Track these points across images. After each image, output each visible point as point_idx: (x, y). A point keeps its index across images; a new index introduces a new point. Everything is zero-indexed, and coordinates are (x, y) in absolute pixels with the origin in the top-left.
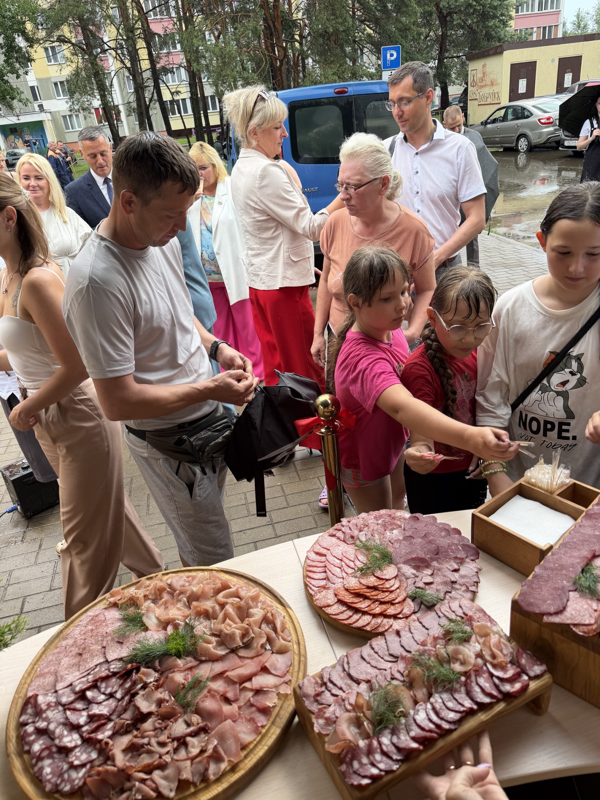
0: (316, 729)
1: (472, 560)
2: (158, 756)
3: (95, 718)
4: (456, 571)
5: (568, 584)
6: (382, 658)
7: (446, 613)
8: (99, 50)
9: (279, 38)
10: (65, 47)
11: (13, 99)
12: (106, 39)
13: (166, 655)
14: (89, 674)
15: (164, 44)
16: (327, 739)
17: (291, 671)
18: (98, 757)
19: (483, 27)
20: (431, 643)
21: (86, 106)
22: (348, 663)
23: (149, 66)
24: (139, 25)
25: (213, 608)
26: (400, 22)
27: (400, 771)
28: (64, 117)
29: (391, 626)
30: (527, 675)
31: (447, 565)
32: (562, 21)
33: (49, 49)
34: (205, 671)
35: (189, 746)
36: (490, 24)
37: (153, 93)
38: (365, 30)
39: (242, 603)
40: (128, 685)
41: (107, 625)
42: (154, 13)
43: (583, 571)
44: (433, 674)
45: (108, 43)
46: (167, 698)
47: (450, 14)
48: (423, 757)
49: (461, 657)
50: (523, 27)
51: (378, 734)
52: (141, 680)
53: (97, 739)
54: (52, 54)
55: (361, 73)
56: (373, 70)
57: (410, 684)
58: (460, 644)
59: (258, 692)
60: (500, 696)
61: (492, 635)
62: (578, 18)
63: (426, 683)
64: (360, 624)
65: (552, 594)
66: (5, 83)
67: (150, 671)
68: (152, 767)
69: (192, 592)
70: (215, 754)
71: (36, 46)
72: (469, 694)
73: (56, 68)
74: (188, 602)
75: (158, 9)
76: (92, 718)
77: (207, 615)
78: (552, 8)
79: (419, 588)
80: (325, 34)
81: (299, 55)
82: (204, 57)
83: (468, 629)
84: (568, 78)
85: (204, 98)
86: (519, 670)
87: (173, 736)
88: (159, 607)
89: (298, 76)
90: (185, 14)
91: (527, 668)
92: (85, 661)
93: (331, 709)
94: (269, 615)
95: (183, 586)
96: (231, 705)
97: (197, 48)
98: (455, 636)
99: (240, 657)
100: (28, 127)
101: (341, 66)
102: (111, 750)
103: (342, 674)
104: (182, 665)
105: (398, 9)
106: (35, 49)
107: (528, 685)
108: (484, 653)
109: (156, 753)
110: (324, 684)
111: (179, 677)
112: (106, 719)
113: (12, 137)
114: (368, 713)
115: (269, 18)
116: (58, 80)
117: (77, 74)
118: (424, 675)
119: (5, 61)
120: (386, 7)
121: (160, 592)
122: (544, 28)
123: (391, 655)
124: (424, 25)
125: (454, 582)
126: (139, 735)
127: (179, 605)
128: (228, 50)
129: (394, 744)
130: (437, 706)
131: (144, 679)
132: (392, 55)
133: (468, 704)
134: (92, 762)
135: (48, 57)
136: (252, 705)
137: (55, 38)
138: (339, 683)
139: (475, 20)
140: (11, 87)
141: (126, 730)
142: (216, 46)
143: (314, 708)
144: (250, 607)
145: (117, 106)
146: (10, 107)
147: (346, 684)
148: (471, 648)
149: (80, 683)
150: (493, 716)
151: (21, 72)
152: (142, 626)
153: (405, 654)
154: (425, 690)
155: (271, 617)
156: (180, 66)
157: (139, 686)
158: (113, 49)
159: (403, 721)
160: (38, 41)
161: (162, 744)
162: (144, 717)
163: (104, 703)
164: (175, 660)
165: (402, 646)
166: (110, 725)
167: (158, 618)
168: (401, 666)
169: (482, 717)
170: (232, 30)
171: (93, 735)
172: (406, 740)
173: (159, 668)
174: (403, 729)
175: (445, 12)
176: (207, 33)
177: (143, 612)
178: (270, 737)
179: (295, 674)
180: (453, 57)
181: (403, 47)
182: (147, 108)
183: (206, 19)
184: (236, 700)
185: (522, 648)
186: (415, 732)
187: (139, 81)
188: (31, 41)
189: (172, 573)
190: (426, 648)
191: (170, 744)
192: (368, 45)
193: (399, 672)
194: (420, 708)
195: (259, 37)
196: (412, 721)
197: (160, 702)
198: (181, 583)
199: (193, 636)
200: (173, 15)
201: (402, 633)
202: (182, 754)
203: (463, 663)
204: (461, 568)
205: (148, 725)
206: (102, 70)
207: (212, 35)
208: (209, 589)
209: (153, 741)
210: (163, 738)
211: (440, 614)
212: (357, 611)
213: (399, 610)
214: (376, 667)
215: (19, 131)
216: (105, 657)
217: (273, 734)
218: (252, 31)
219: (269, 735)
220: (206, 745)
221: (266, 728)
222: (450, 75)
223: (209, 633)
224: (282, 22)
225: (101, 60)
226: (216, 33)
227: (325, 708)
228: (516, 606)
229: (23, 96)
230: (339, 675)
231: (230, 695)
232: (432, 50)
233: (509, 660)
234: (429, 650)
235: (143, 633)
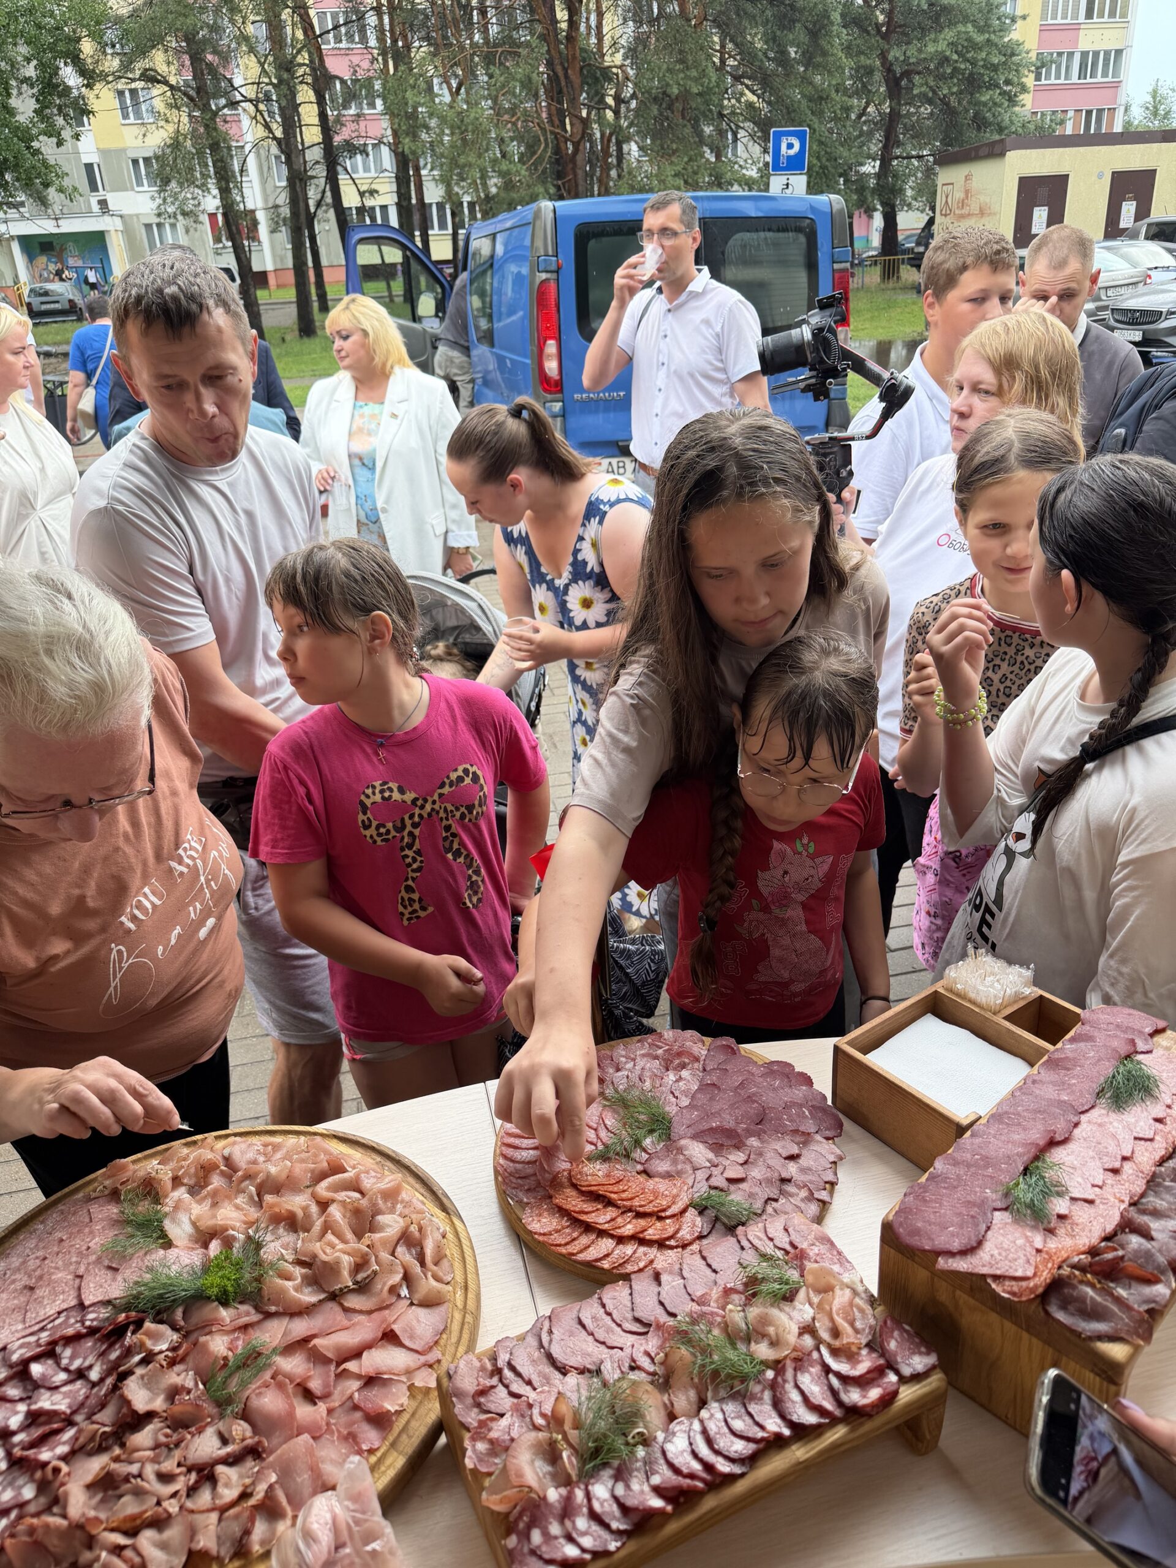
0: (469, 1463)
1: (828, 1139)
2: (155, 1500)
3: (42, 1419)
4: (792, 1158)
5: (994, 1196)
6: (619, 1325)
7: (756, 1242)
8: (223, 101)
9: (574, 101)
10: (158, 90)
11: (46, 185)
12: (238, 81)
13: (198, 1298)
14: (42, 1329)
15: (350, 96)
16: (487, 1482)
17: (442, 1342)
18: (36, 1497)
19: (969, 103)
20: (717, 1301)
21: (189, 207)
22: (550, 1332)
23: (319, 138)
24: (304, 58)
25: (305, 1209)
26: (811, 83)
27: (622, 1553)
28: (148, 226)
29: (652, 1262)
30: (897, 1372)
31: (778, 1146)
32: (1123, 102)
33: (127, 94)
34: (273, 1333)
35: (220, 1484)
36: (983, 99)
37: (324, 192)
38: (742, 94)
39: (364, 1202)
40: (114, 1355)
41: (91, 1232)
42: (335, 37)
43: (1026, 1171)
44: (712, 1363)
45: (242, 90)
46: (190, 1384)
47: (907, 74)
48: (672, 1527)
49: (771, 1330)
50: (1048, 109)
51: (587, 1476)
52: (142, 1344)
53: (37, 1461)
54: (130, 103)
55: (729, 175)
56: (753, 173)
57: (664, 1382)
58: (772, 1305)
59: (371, 1381)
60: (838, 1413)
61: (838, 1291)
62: (1154, 97)
63: (696, 1380)
64: (591, 1254)
65: (960, 1214)
66: (33, 155)
67: (164, 1328)
68: (138, 1522)
69: (268, 1175)
70: (268, 1502)
71: (98, 86)
72: (778, 1405)
73: (135, 130)
74: (259, 1195)
75: (343, 30)
76: (34, 1418)
77: (293, 1223)
78: (1105, 74)
79: (716, 1188)
80: (663, 99)
81: (611, 135)
82: (427, 128)
83: (793, 1275)
84: (1128, 209)
85: (423, 206)
86: (882, 1361)
87: (189, 1462)
88: (200, 1202)
89: (608, 175)
90: (395, 41)
91: (899, 1359)
92: (39, 1301)
93: (504, 1422)
94: (414, 1229)
95: (255, 1162)
96: (315, 1404)
97: (415, 108)
98: (764, 1287)
99: (346, 1310)
100: (76, 241)
101: (690, 160)
102: (63, 1484)
103: (536, 1354)
104: (228, 1320)
105: (808, 59)
106: (96, 92)
107: (895, 1393)
108: (817, 1324)
109: (153, 1494)
110: (498, 1371)
111: (218, 1345)
112: (64, 1420)
113: (42, 260)
114: (573, 1435)
115: (556, 61)
116: (140, 154)
117: (176, 144)
118: (694, 1363)
119: (35, 111)
120: (784, 53)
121: (206, 1170)
122: (1089, 113)
123: (637, 1320)
124: (857, 93)
125: (784, 1181)
126: (123, 1457)
127: (240, 1200)
128: (472, 115)
129: (616, 1499)
130: (712, 1427)
131: (149, 1343)
132: (790, 146)
133: (774, 1425)
134: (22, 1505)
135: (124, 108)
136: (356, 1407)
137: (138, 73)
138: (526, 1370)
139: (955, 89)
140: (45, 163)
141: (100, 1445)
142: (451, 107)
143: (472, 1418)
144: (377, 1212)
145: (253, 212)
146: (43, 202)
147: (540, 1374)
148: (795, 1314)
149: (21, 1346)
150: (821, 1453)
151: (66, 134)
152: (159, 1238)
153: (664, 1318)
154: (692, 1394)
155: (417, 1234)
156: (381, 142)
157: (137, 1358)
158: (251, 101)
159: (641, 1452)
160: (103, 77)
161: (165, 1478)
162: (138, 1421)
163: (64, 1389)
164: (216, 1308)
165: (661, 1303)
166: (70, 1433)
167: (194, 1224)
168: (652, 1343)
169: (799, 1453)
170: (486, 78)
171: (31, 1453)
172: (642, 1492)
173: (182, 1323)
174: (637, 1470)
175: (898, 71)
176: (435, 81)
177: (167, 1209)
178: (384, 1473)
179: (451, 1349)
180: (909, 157)
181: (813, 131)
182: (311, 219)
183: (434, 55)
184: (325, 1396)
185: (893, 1319)
186: (662, 1476)
187: (298, 164)
188: (90, 76)
189: (235, 1135)
190: (705, 1309)
191: (182, 1478)
192: (747, 124)
193: (647, 1354)
194: (677, 1428)
195: (536, 96)
196: (659, 1455)
197: (173, 1393)
198: (250, 1155)
199: (259, 1263)
200: (373, 42)
201: (664, 1278)
202: (205, 1497)
203: (774, 1344)
204: (804, 1152)
205: (143, 1438)
206: (225, 140)
207: (444, 86)
208: (302, 1170)
209: (150, 1470)
210: (169, 1465)
211: (745, 1243)
212: (588, 1228)
213: (670, 1231)
214: (603, 1343)
215: (58, 248)
216: (79, 1296)
217: (389, 1467)
218: (521, 82)
219: (383, 1468)
220: (253, 1483)
221: (379, 1454)
222: (901, 191)
223: (290, 1257)
224: (582, 68)
225: (226, 122)
226: (454, 83)
227: (492, 1420)
228: (889, 1234)
229: (66, 182)
230: (530, 1355)
231: (315, 1385)
232: (870, 141)
233: (864, 1341)
234: (712, 1314)
235: (161, 1252)
